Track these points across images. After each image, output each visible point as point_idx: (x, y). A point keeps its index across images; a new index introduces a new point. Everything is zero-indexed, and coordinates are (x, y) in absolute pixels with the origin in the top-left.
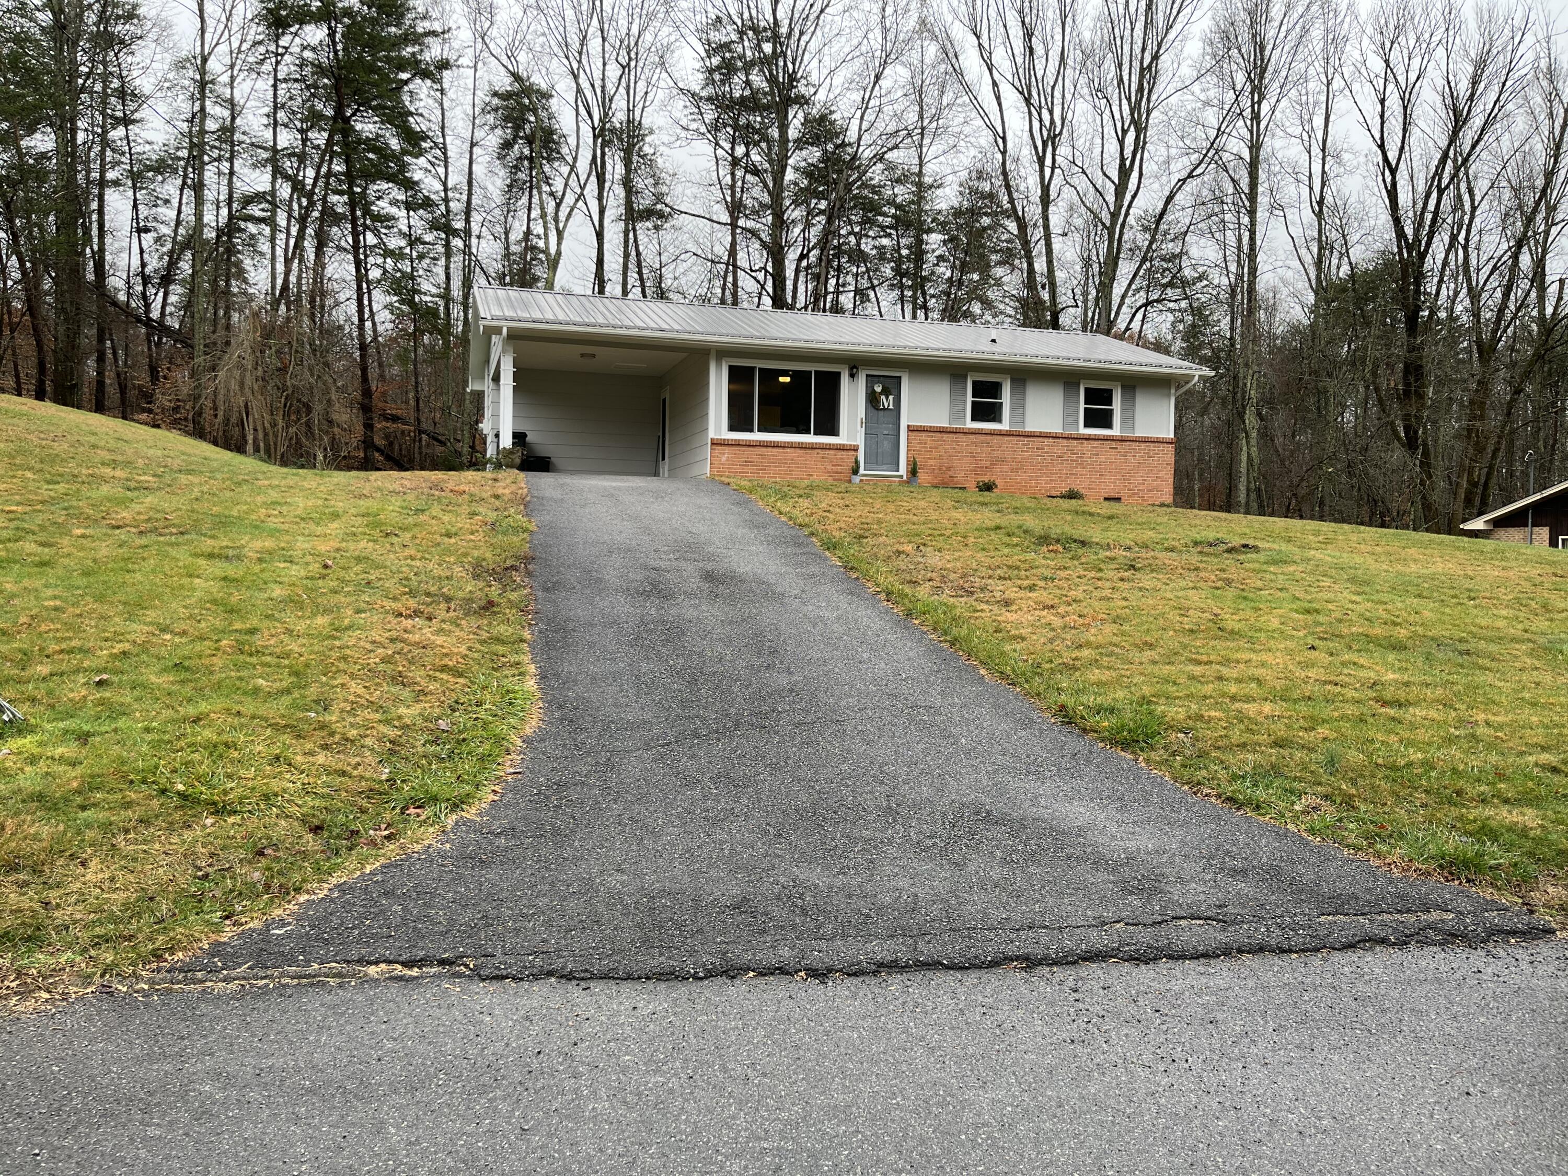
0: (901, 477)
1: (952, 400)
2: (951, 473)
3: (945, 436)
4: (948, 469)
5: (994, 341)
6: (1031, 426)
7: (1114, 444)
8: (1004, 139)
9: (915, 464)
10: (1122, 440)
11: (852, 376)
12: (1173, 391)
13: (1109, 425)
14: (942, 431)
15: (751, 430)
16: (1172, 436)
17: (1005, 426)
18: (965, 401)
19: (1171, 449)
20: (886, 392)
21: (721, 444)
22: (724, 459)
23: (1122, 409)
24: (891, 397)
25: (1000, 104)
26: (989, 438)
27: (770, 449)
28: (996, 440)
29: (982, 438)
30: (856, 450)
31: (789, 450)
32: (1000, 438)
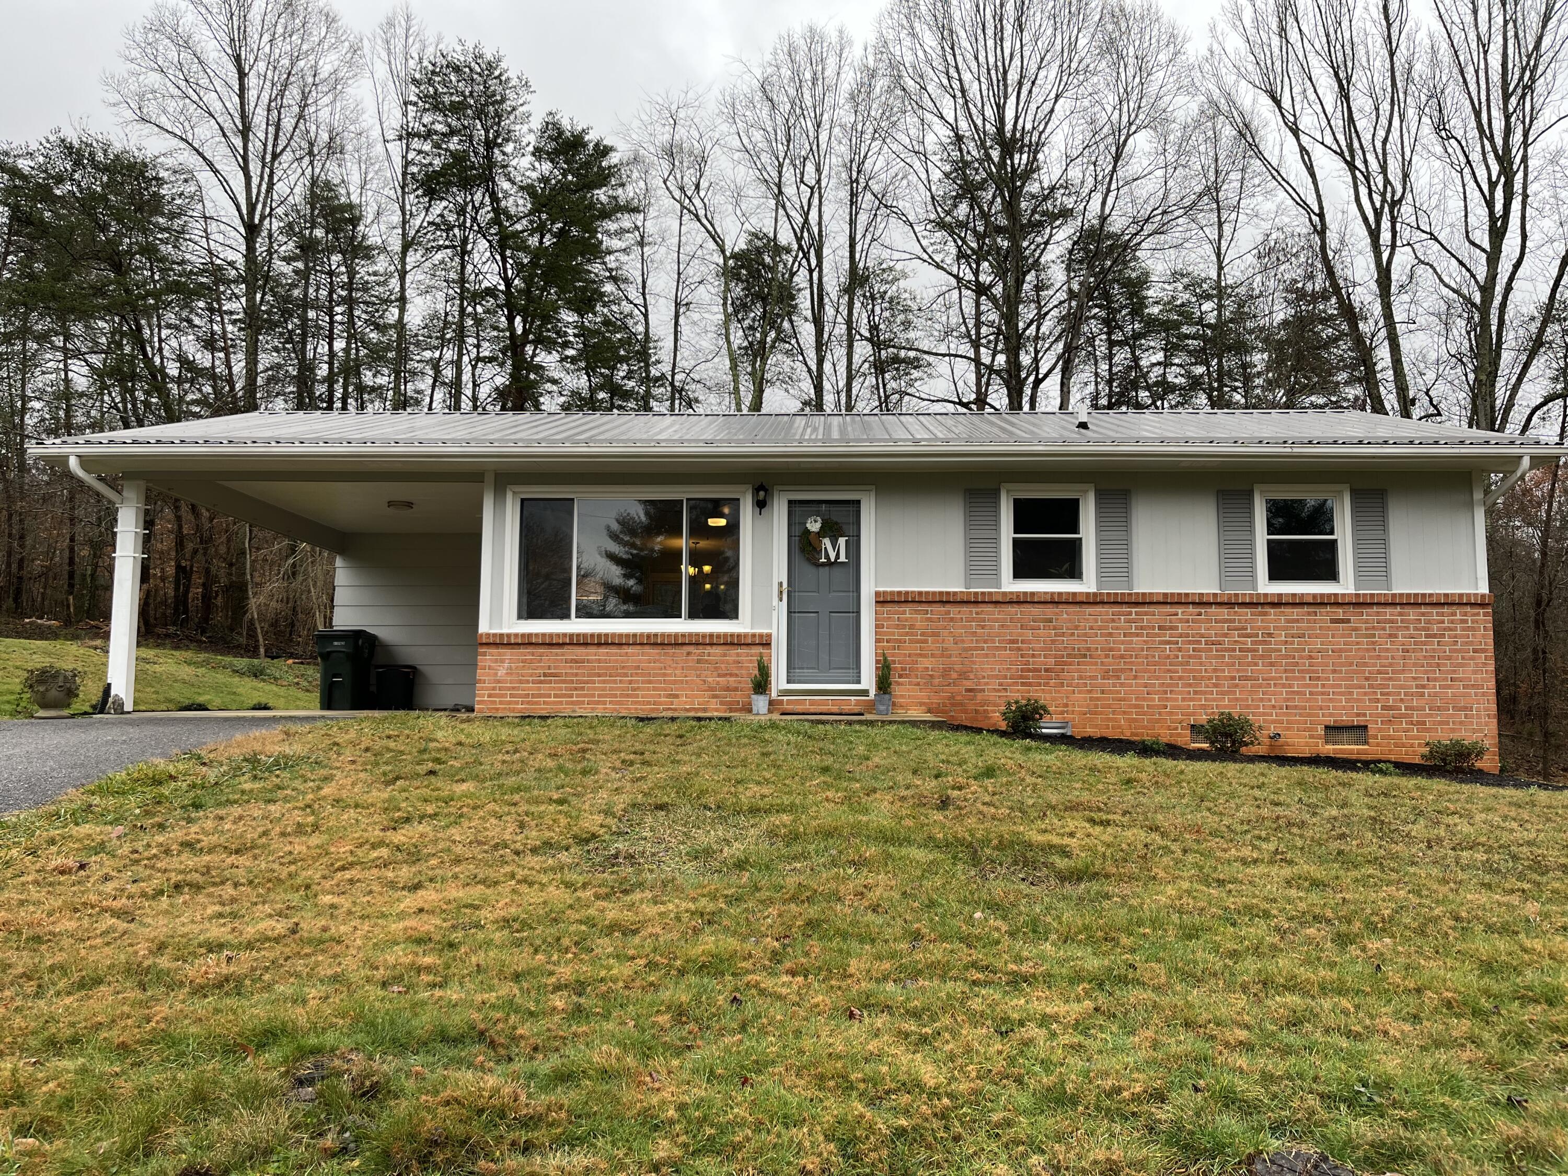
0: (865, 693)
1: (970, 542)
2: (969, 684)
3: (954, 610)
4: (963, 675)
6: (1146, 583)
7: (1340, 612)
8: (1321, 215)
9: (889, 667)
10: (1358, 603)
11: (761, 505)
12: (1477, 494)
13: (1327, 574)
14: (948, 600)
15: (564, 616)
16: (1484, 589)
17: (1087, 585)
18: (996, 540)
19: (1483, 618)
20: (832, 530)
21: (495, 645)
22: (501, 672)
23: (1357, 542)
24: (842, 541)
25: (1313, 175)
26: (1050, 611)
27: (592, 650)
28: (1065, 614)
29: (1036, 610)
30: (768, 645)
31: (630, 650)
32: (1077, 609)
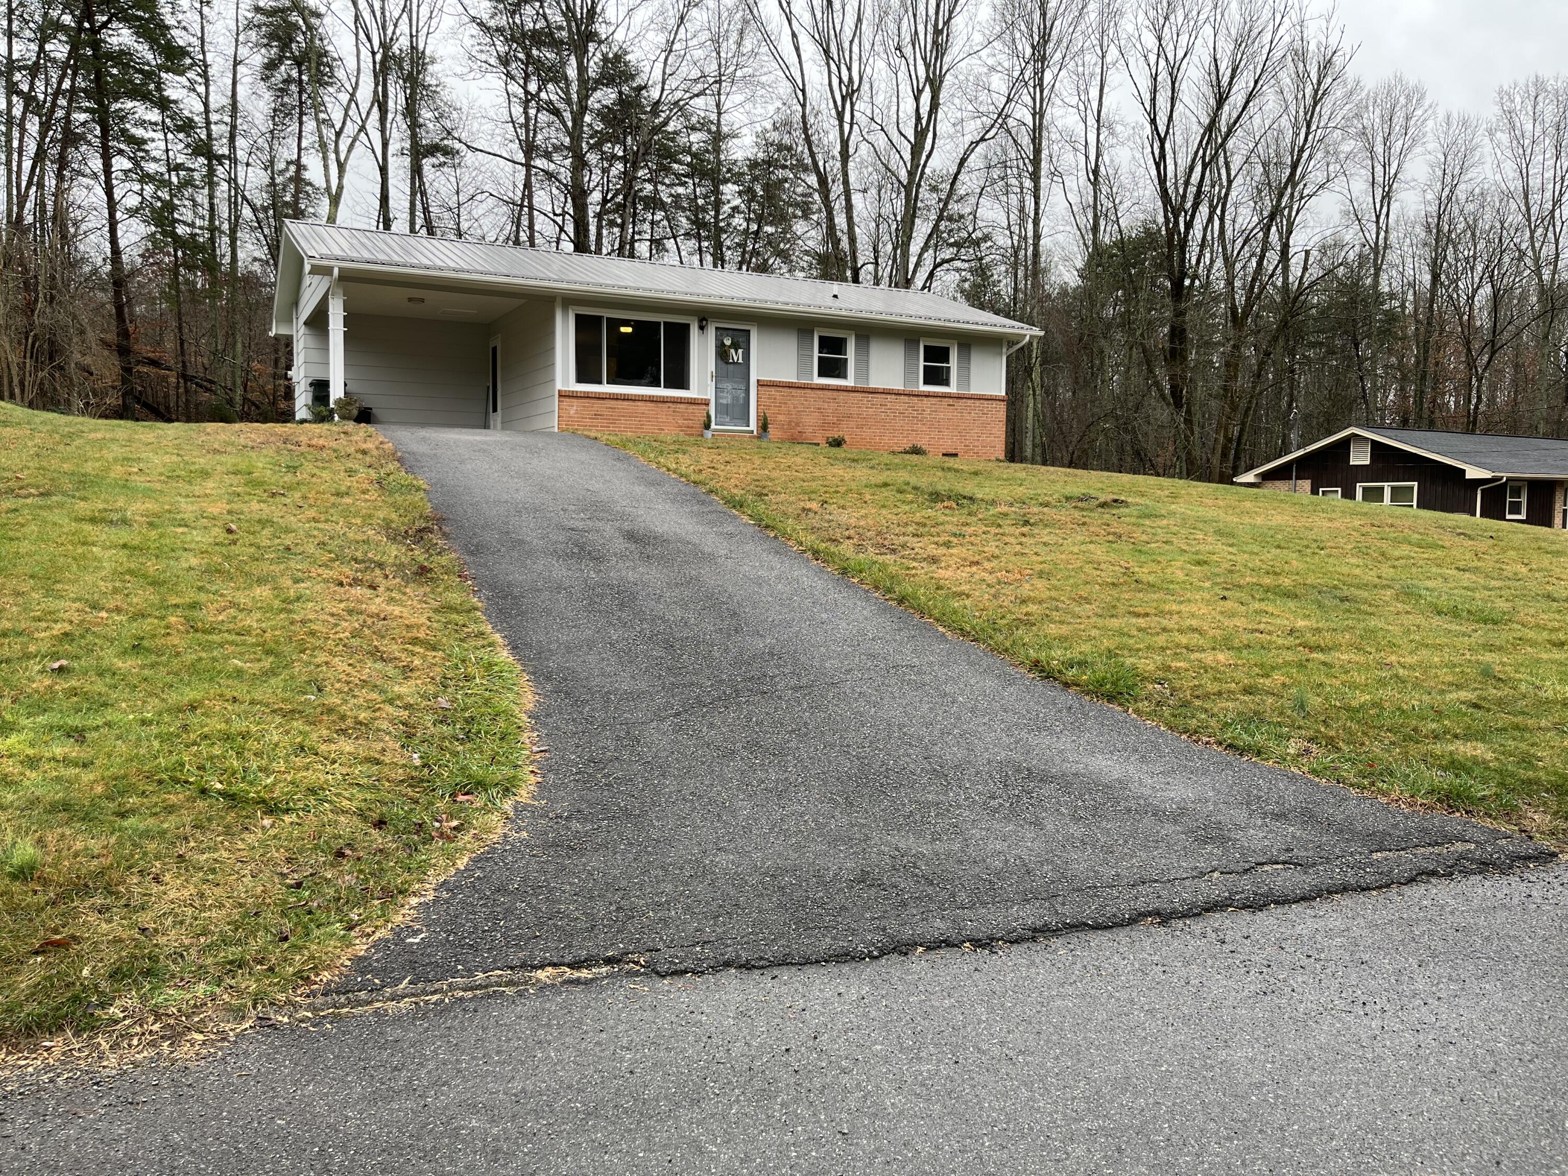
0: (752, 432)
1: (799, 356)
2: (799, 429)
3: (793, 391)
4: (797, 424)
5: (835, 296)
6: (875, 383)
7: (951, 401)
8: (803, 91)
9: (765, 419)
10: (959, 397)
11: (702, 328)
12: (1004, 350)
13: (946, 383)
14: (790, 386)
15: (600, 382)
16: (1004, 394)
17: (850, 382)
18: (812, 356)
19: (1003, 407)
20: (735, 346)
21: (569, 396)
22: (572, 412)
23: (959, 367)
24: (740, 351)
25: (799, 56)
26: (835, 393)
27: (620, 402)
28: (842, 396)
29: (829, 393)
30: (707, 404)
31: (639, 403)
32: (845, 394)
